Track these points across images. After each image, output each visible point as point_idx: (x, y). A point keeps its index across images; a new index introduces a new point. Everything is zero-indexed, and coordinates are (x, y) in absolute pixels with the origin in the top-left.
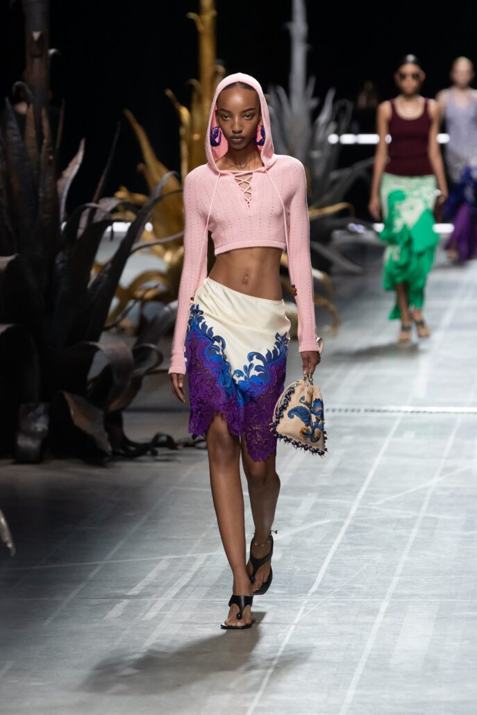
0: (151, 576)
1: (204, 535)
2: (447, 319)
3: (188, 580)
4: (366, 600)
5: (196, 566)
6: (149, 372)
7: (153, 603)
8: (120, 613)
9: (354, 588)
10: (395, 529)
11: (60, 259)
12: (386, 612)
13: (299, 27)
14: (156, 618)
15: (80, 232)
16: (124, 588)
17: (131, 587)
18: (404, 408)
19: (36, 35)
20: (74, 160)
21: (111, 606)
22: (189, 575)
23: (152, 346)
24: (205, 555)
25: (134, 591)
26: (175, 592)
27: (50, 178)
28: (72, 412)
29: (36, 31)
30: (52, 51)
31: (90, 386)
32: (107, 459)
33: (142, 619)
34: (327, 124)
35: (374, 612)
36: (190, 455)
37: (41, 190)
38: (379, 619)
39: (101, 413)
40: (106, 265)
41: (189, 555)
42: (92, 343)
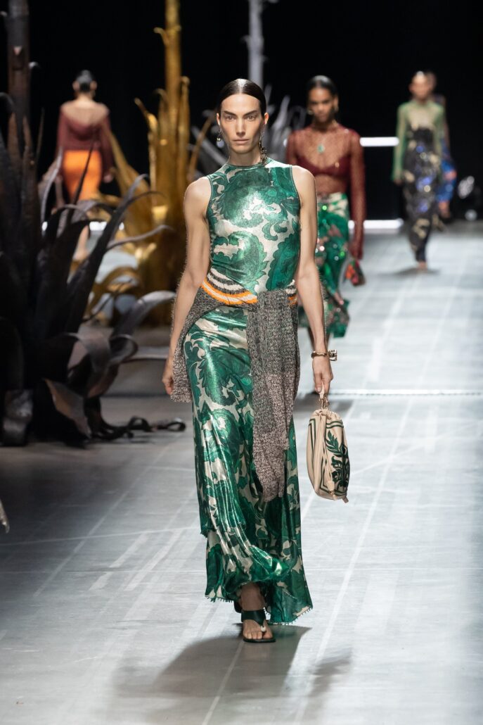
0: (132, 550)
1: (179, 511)
2: (396, 308)
3: (165, 553)
4: (331, 570)
5: (174, 539)
6: (126, 361)
7: (135, 575)
8: (103, 585)
9: (320, 558)
10: (355, 504)
11: (41, 257)
12: (350, 581)
13: (255, 40)
14: (136, 589)
15: (60, 231)
16: (108, 560)
17: (115, 560)
18: (360, 391)
19: (17, 50)
20: (54, 165)
21: (96, 578)
22: (167, 548)
23: (128, 336)
24: (180, 530)
25: (116, 564)
26: (154, 565)
27: (31, 182)
28: (54, 398)
29: (18, 45)
30: (32, 64)
31: (70, 374)
32: (86, 441)
33: (126, 590)
34: (283, 129)
35: (338, 581)
36: (163, 437)
37: (23, 193)
38: (344, 587)
39: (81, 399)
40: (84, 261)
41: (166, 530)
42: (72, 334)
